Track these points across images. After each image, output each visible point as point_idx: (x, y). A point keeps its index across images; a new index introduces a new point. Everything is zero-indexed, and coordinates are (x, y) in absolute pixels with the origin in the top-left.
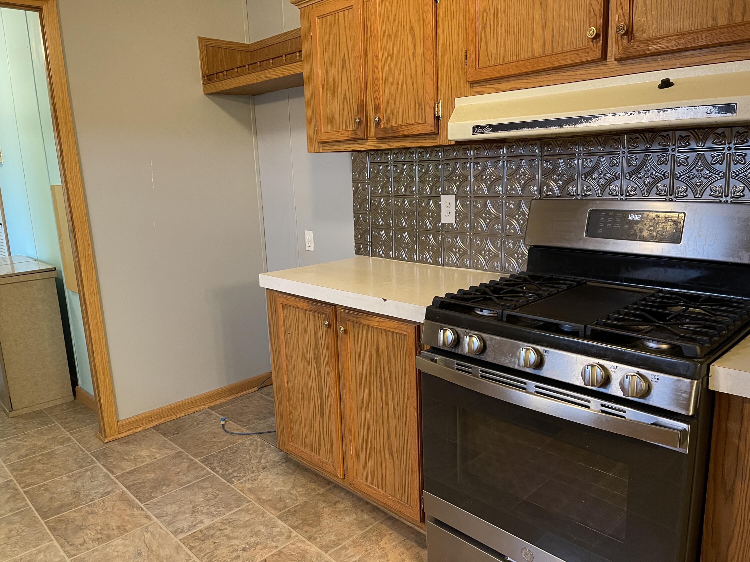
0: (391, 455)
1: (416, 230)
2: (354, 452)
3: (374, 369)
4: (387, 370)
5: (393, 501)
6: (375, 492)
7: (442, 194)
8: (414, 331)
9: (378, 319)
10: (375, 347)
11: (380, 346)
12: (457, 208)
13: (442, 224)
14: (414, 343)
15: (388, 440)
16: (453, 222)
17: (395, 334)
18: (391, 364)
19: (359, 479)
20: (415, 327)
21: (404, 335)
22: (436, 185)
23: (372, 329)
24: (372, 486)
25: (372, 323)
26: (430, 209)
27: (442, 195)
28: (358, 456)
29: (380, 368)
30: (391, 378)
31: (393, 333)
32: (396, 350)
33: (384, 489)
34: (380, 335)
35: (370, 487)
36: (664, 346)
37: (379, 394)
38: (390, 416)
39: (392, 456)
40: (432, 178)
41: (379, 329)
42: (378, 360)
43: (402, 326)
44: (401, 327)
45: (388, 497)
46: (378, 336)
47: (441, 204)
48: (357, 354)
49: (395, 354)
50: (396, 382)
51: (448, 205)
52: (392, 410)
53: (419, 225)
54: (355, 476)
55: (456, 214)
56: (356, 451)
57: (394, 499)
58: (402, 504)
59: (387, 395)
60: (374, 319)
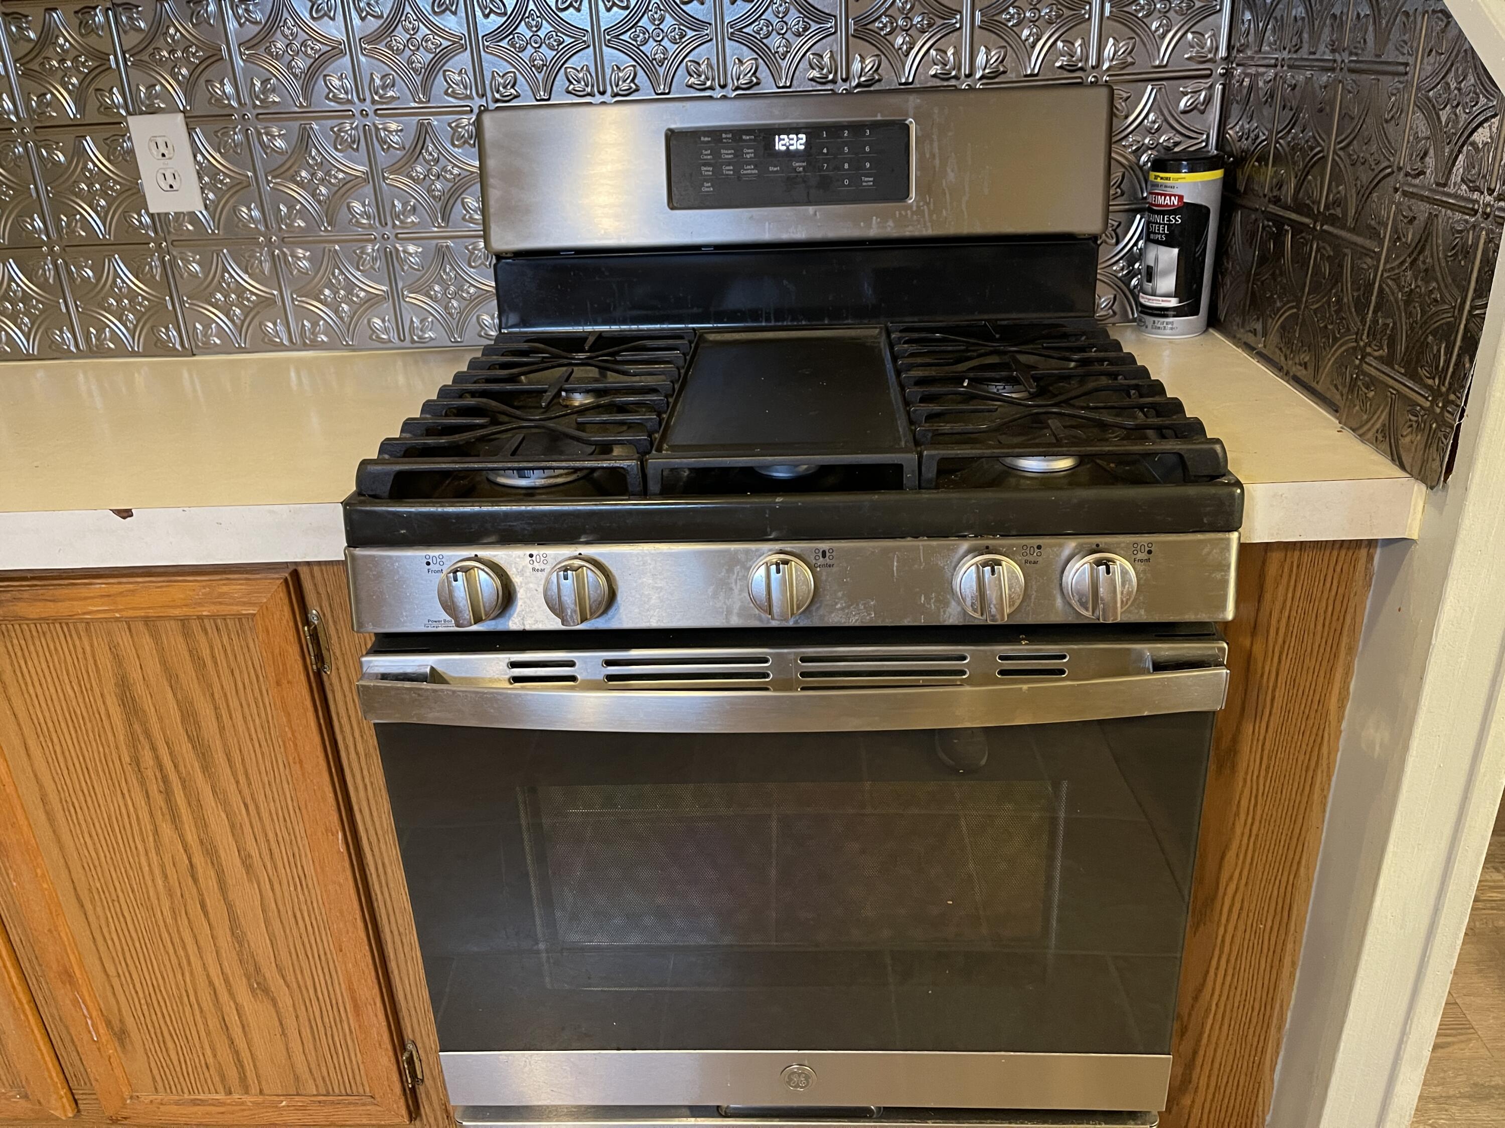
0: (261, 989)
1: (51, 249)
2: (103, 1030)
3: (126, 759)
4: (185, 749)
5: (303, 1108)
6: (222, 1109)
7: (129, 113)
8: (283, 595)
9: (100, 586)
10: (110, 688)
11: (135, 675)
12: (199, 157)
13: (152, 216)
14: (291, 635)
15: (240, 954)
16: (197, 206)
17: (195, 625)
18: (197, 724)
19: (147, 1096)
20: (286, 580)
21: (240, 617)
22: (99, 83)
23: (81, 627)
24: (202, 1096)
25: (78, 607)
26: (90, 171)
27: (129, 118)
28: (121, 1036)
29: (154, 749)
30: (207, 767)
31: (184, 621)
32: (213, 673)
33: (255, 1089)
34: (124, 640)
35: (195, 1103)
36: (1064, 464)
37: (166, 830)
38: (230, 882)
39: (266, 991)
40: (75, 59)
41: (117, 620)
42: (136, 726)
43: (225, 589)
44: (222, 595)
45: (275, 1106)
46: (113, 648)
47: (131, 151)
48: (28, 731)
49: (210, 686)
50: (234, 774)
51: (162, 149)
52: (238, 862)
53: (59, 229)
54: (126, 1094)
55: (200, 178)
56: (109, 1023)
57: (298, 1101)
58: (333, 1103)
59: (202, 823)
60: (84, 592)
